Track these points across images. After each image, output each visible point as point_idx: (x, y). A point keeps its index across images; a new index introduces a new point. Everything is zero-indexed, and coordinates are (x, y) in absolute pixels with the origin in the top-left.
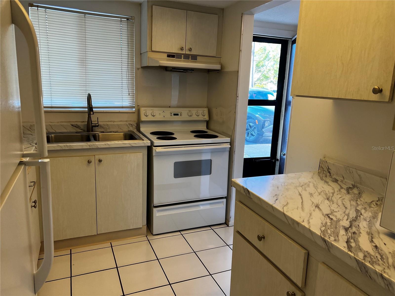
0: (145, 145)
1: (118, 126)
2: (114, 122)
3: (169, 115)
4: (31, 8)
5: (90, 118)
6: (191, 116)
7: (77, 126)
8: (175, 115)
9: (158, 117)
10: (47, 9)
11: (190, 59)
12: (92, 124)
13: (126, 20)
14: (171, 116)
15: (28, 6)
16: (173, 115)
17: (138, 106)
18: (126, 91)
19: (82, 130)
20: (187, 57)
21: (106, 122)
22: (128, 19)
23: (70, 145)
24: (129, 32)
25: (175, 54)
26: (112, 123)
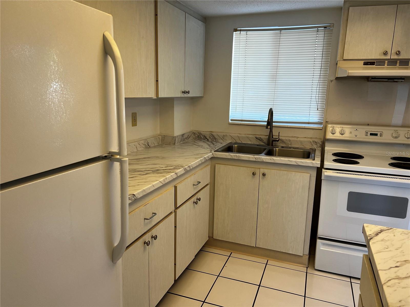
0: (313, 165)
1: (301, 142)
2: (298, 138)
3: (364, 133)
4: (235, 32)
5: (271, 132)
6: (396, 137)
7: (260, 140)
8: (371, 134)
9: (347, 136)
10: (248, 32)
11: (398, 64)
12: (273, 138)
13: (323, 28)
14: (367, 135)
15: (233, 31)
16: (369, 134)
17: (327, 122)
18: (314, 106)
19: (264, 143)
20: (392, 63)
21: (290, 137)
22: (325, 27)
23: (239, 156)
24: (325, 41)
25: (375, 61)
26: (296, 139)
